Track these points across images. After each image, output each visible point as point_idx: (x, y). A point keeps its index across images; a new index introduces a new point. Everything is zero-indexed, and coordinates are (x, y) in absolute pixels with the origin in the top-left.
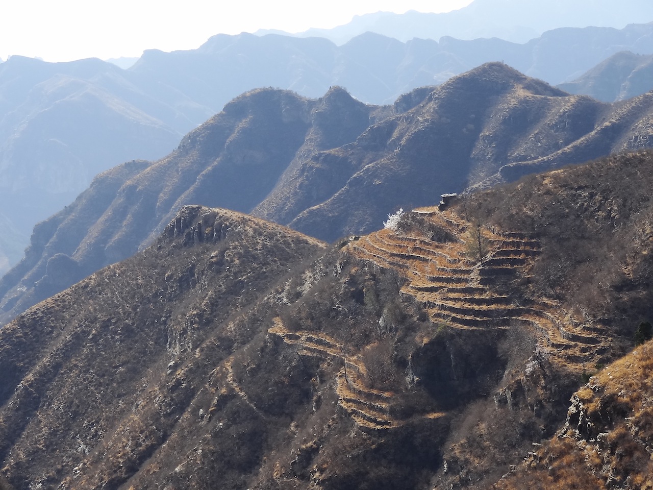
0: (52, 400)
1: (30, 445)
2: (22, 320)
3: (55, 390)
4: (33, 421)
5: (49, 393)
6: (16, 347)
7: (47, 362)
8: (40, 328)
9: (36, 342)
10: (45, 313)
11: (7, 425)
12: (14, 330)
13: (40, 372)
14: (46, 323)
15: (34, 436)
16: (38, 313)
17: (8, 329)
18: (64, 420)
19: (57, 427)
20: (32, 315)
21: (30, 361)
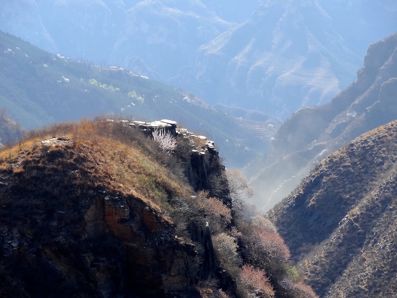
0: (378, 237)
1: (352, 284)
2: (351, 148)
3: (382, 227)
4: (357, 259)
5: (375, 230)
6: (343, 177)
7: (375, 195)
8: (370, 159)
9: (366, 173)
10: (377, 142)
11: (328, 261)
12: (342, 158)
13: (367, 206)
14: (376, 153)
15: (356, 276)
16: (369, 142)
17: (335, 157)
18: (390, 260)
19: (381, 267)
20: (362, 143)
21: (358, 193)
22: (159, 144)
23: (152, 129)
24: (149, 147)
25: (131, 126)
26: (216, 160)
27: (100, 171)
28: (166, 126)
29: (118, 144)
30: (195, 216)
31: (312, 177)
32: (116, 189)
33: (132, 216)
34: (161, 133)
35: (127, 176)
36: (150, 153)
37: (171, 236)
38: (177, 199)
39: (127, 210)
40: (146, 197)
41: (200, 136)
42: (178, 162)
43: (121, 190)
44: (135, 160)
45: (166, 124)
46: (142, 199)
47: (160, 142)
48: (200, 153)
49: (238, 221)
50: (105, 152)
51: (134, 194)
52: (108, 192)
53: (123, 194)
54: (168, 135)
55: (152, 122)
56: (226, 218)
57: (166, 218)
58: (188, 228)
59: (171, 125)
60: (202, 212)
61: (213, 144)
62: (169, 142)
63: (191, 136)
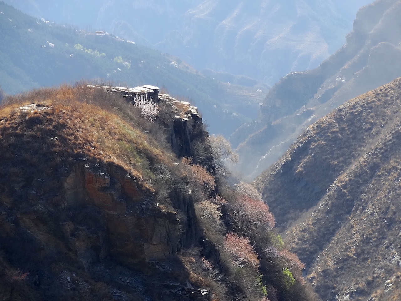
0: (367, 204)
1: (340, 252)
2: (339, 113)
3: (370, 194)
4: (345, 226)
5: (363, 197)
6: (331, 143)
7: (364, 162)
8: (358, 124)
9: (354, 138)
10: (365, 107)
11: (316, 228)
12: (330, 124)
13: (355, 172)
14: (365, 119)
15: (344, 243)
16: (357, 107)
17: (323, 123)
18: (378, 227)
19: (370, 234)
20: (351, 109)
21: (346, 159)
22: (141, 110)
23: (134, 95)
24: (131, 113)
25: (112, 91)
26: (199, 126)
27: (80, 138)
28: (148, 91)
29: (99, 110)
30: (177, 183)
31: (299, 143)
32: (96, 156)
33: (113, 183)
34: (143, 99)
35: (108, 143)
36: (131, 119)
37: (152, 204)
38: (158, 166)
39: (107, 177)
40: (127, 164)
41: (184, 102)
42: (160, 128)
43: (101, 157)
44: (116, 126)
45: (148, 89)
46: (123, 166)
47: (142, 108)
48: (183, 119)
49: (222, 188)
50: (86, 118)
51: (114, 161)
52: (88, 160)
53: (103, 161)
54: (151, 101)
55: (134, 88)
56: (210, 185)
57: (148, 185)
58: (170, 196)
59: (153, 91)
60: (185, 179)
61: (196, 110)
62: (151, 107)
63: (174, 101)
